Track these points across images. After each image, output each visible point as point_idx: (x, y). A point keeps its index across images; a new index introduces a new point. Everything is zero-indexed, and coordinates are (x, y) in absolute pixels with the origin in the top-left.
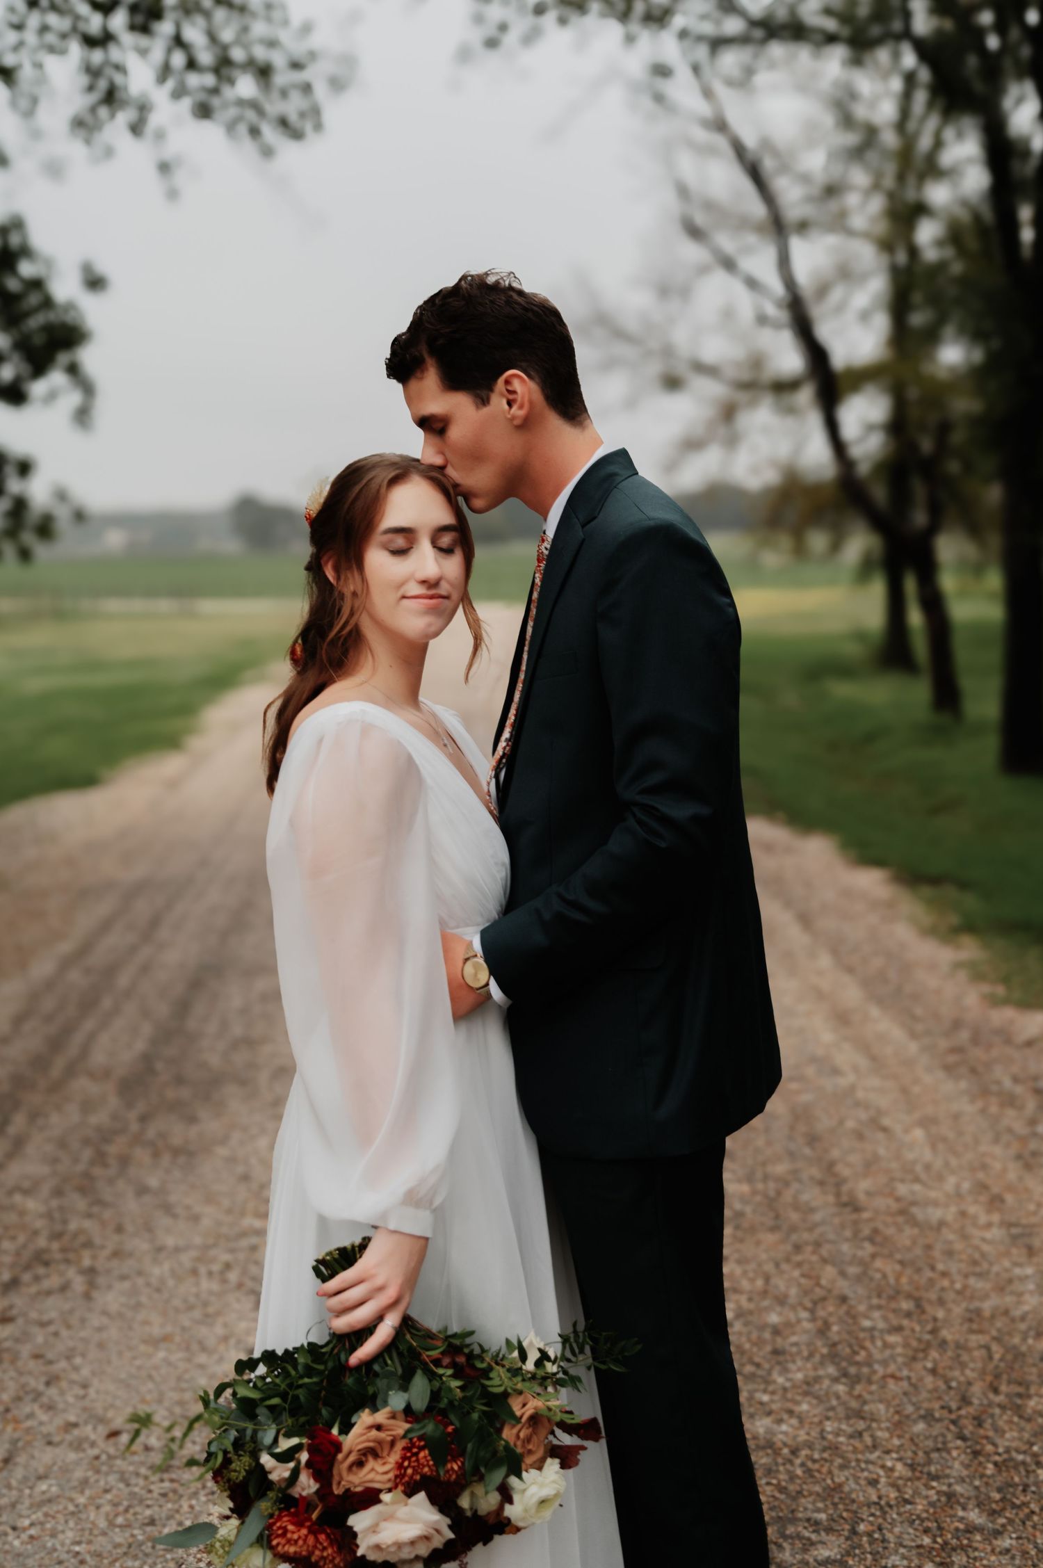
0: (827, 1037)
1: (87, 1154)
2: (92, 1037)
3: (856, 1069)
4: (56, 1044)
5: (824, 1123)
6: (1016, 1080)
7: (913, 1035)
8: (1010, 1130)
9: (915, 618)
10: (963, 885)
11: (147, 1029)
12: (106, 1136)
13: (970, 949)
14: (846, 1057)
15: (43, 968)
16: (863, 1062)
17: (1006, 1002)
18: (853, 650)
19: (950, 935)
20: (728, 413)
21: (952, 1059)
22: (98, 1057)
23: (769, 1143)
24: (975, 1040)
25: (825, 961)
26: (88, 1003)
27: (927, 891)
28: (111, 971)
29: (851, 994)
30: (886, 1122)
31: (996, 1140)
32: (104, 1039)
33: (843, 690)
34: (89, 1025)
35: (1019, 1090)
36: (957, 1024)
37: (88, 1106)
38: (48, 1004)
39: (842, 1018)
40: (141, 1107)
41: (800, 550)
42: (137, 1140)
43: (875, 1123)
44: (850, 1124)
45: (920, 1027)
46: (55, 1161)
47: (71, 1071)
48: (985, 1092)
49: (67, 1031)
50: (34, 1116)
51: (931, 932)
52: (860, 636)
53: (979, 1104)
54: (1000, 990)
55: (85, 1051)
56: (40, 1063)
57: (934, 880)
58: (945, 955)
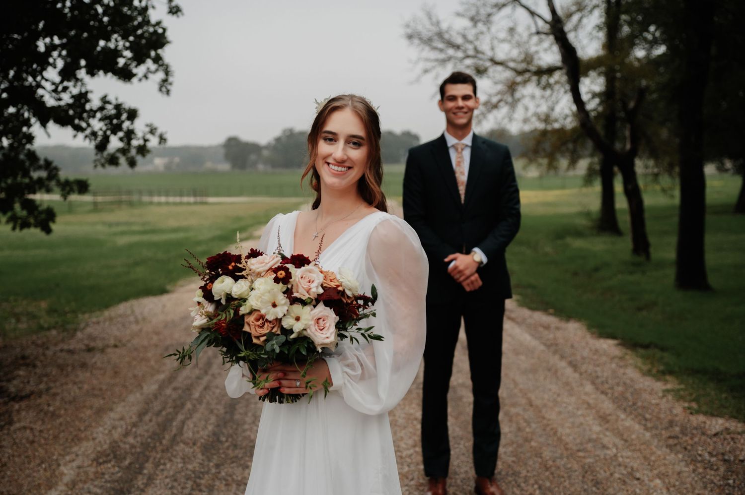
0: (597, 428)
1: (189, 484)
2: (183, 423)
3: (615, 445)
4: (164, 427)
5: (602, 475)
6: (710, 454)
7: (646, 429)
8: (712, 482)
9: (621, 203)
10: (663, 349)
11: (213, 419)
12: (199, 475)
13: (672, 383)
14: (609, 439)
15: (150, 387)
16: (620, 443)
17: (698, 412)
18: (583, 222)
19: (660, 375)
20: (512, 87)
21: (671, 442)
22: (188, 434)
23: (572, 485)
24: (684, 432)
25: (589, 388)
26: (178, 406)
27: (641, 351)
28: (189, 389)
29: (607, 406)
30: (638, 475)
31: (705, 488)
32: (190, 424)
33: (578, 243)
34: (180, 417)
35: (713, 459)
36: (671, 423)
37: (185, 459)
38: (156, 406)
39: (604, 419)
40: (215, 460)
41: (552, 166)
42: (216, 477)
43: (631, 474)
44: (617, 475)
45: (649, 425)
46: (172, 488)
47: (174, 441)
48: (694, 461)
49: (169, 420)
50: (157, 465)
51: (648, 373)
52: (587, 214)
53: (692, 467)
54: (694, 405)
55: (180, 431)
56: (157, 436)
57: (646, 347)
58: (659, 386)
